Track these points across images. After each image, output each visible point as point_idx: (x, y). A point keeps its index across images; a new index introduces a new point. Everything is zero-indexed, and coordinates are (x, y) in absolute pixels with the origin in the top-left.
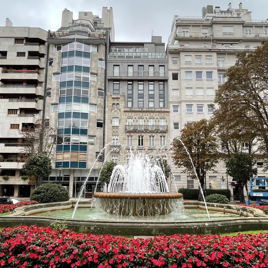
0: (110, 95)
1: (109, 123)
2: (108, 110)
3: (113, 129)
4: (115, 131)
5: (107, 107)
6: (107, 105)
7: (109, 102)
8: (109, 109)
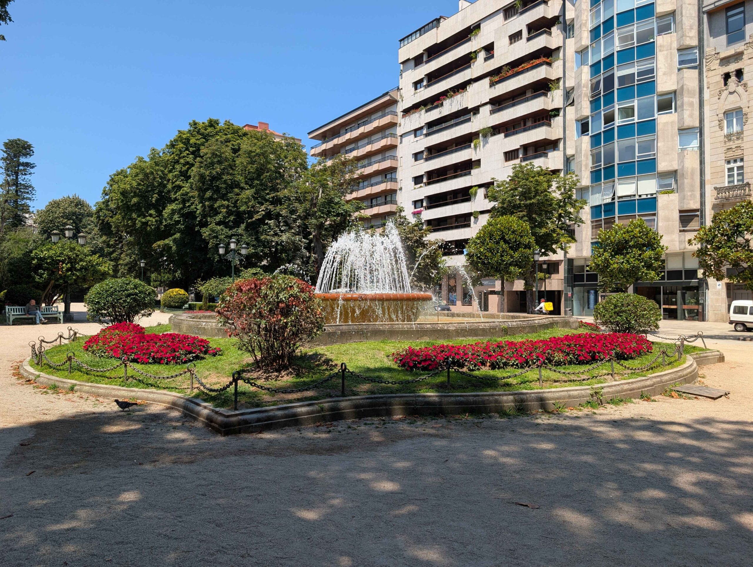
0: (714, 53)
1: (713, 129)
2: (711, 95)
3: (728, 144)
4: (733, 147)
5: (708, 88)
6: (708, 83)
7: (711, 74)
8: (712, 93)
